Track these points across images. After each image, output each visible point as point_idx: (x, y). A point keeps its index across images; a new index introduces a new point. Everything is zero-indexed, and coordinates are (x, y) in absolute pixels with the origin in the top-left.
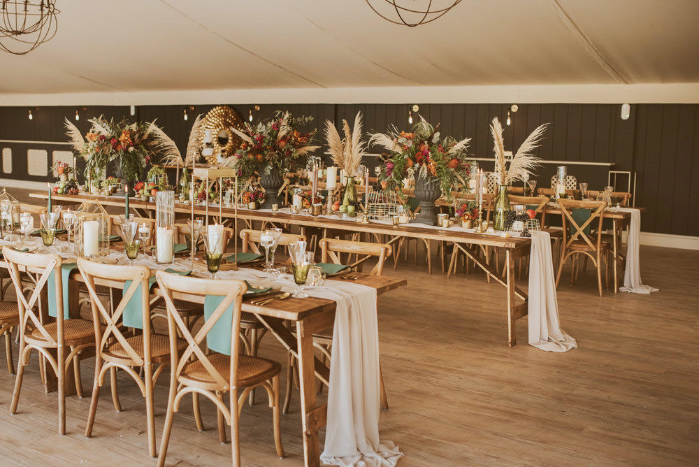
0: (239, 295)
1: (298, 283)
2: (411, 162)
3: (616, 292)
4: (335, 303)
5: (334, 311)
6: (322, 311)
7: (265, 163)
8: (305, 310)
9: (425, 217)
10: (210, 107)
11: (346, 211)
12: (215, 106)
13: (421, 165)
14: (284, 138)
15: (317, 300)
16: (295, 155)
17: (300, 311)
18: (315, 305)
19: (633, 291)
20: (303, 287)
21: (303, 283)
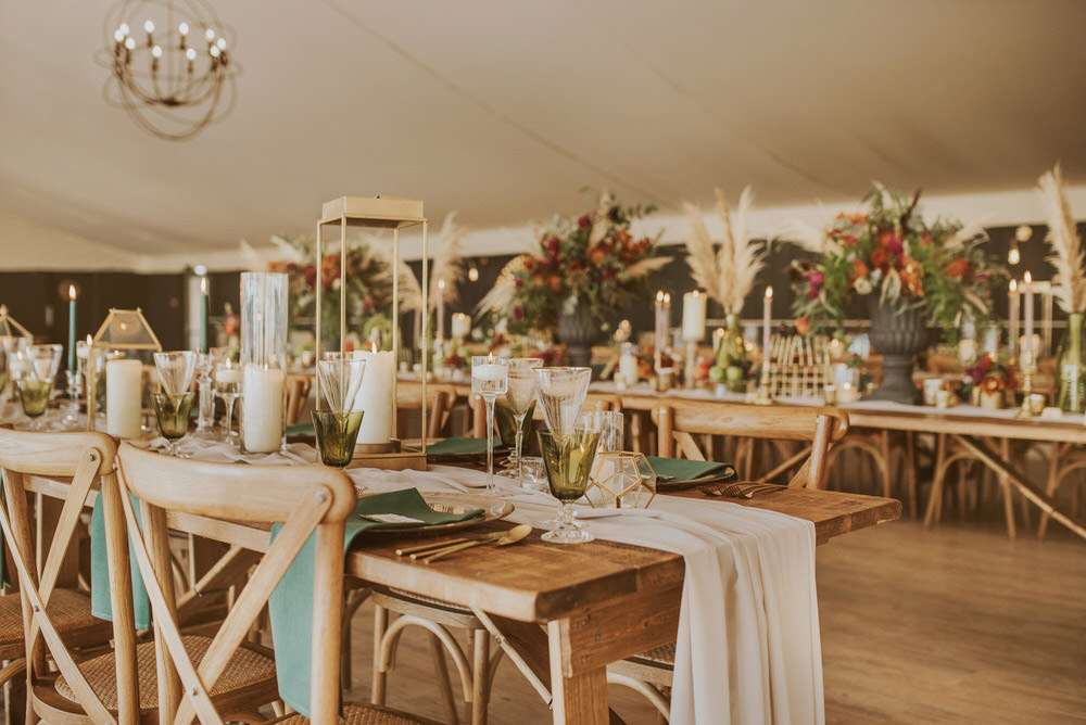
0: (324, 521)
1: (562, 495)
2: (862, 269)
4: (679, 562)
5: (675, 591)
6: (632, 588)
7: (564, 293)
8: (564, 582)
9: (893, 388)
11: (724, 379)
13: (885, 273)
14: (602, 245)
15: (620, 552)
16: (623, 276)
17: (546, 588)
18: (609, 568)
20: (577, 509)
21: (576, 495)
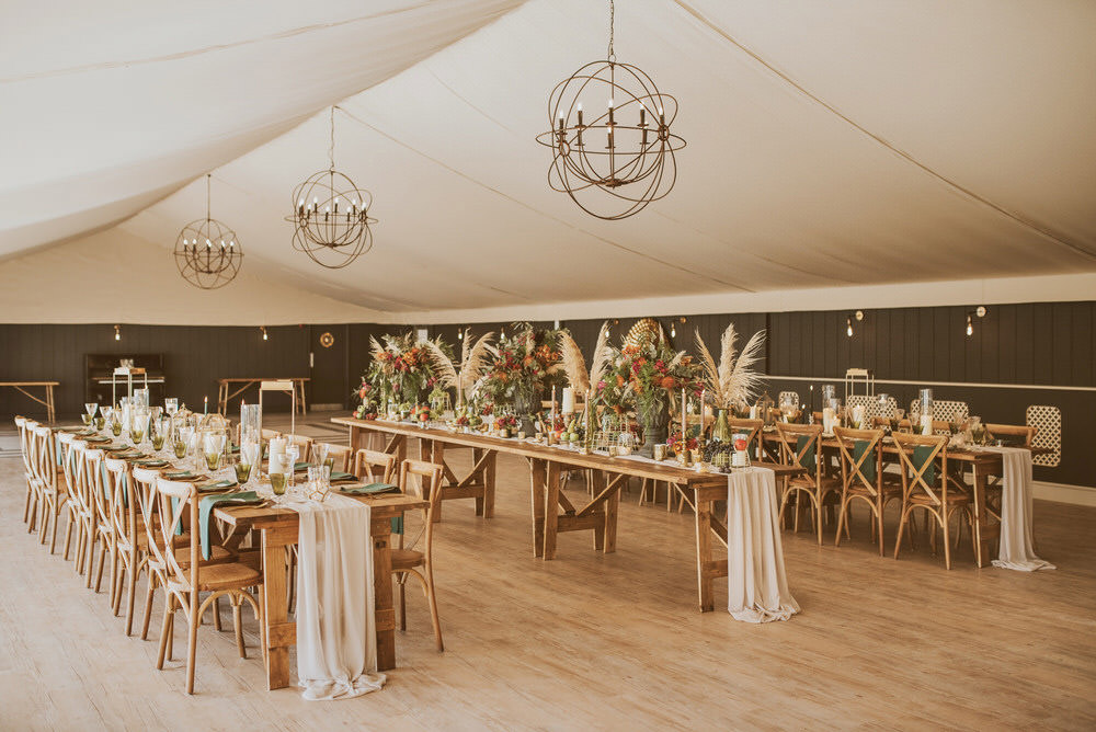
3: (980, 565)
4: (297, 514)
7: (508, 383)
10: (634, 320)
11: (568, 440)
12: (639, 319)
14: (532, 355)
19: (1009, 566)
